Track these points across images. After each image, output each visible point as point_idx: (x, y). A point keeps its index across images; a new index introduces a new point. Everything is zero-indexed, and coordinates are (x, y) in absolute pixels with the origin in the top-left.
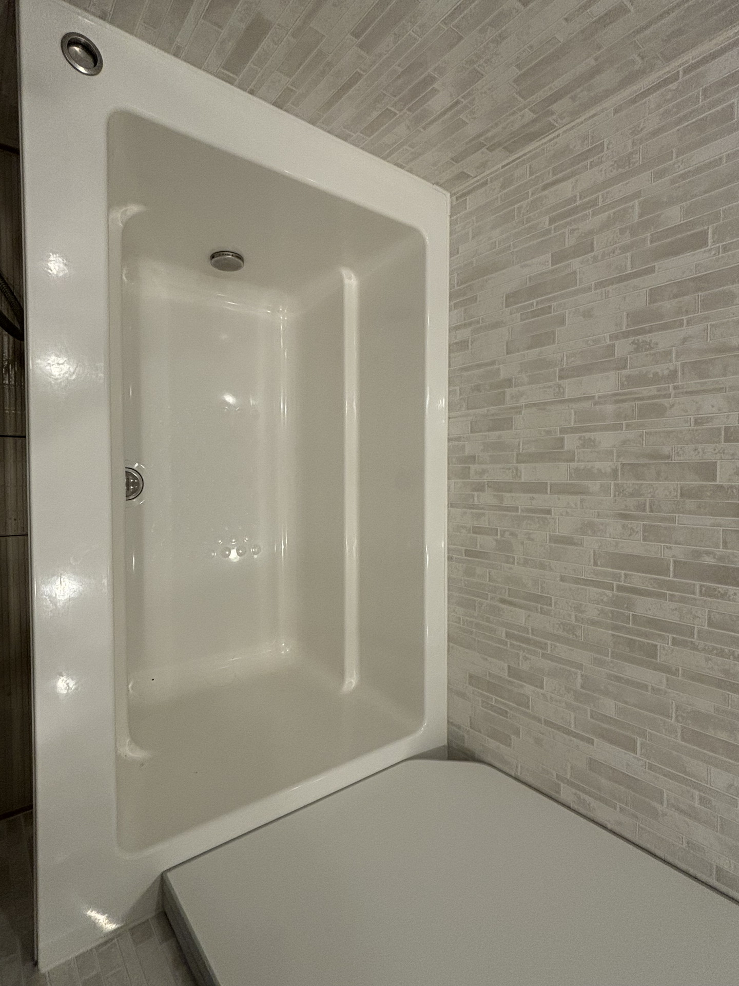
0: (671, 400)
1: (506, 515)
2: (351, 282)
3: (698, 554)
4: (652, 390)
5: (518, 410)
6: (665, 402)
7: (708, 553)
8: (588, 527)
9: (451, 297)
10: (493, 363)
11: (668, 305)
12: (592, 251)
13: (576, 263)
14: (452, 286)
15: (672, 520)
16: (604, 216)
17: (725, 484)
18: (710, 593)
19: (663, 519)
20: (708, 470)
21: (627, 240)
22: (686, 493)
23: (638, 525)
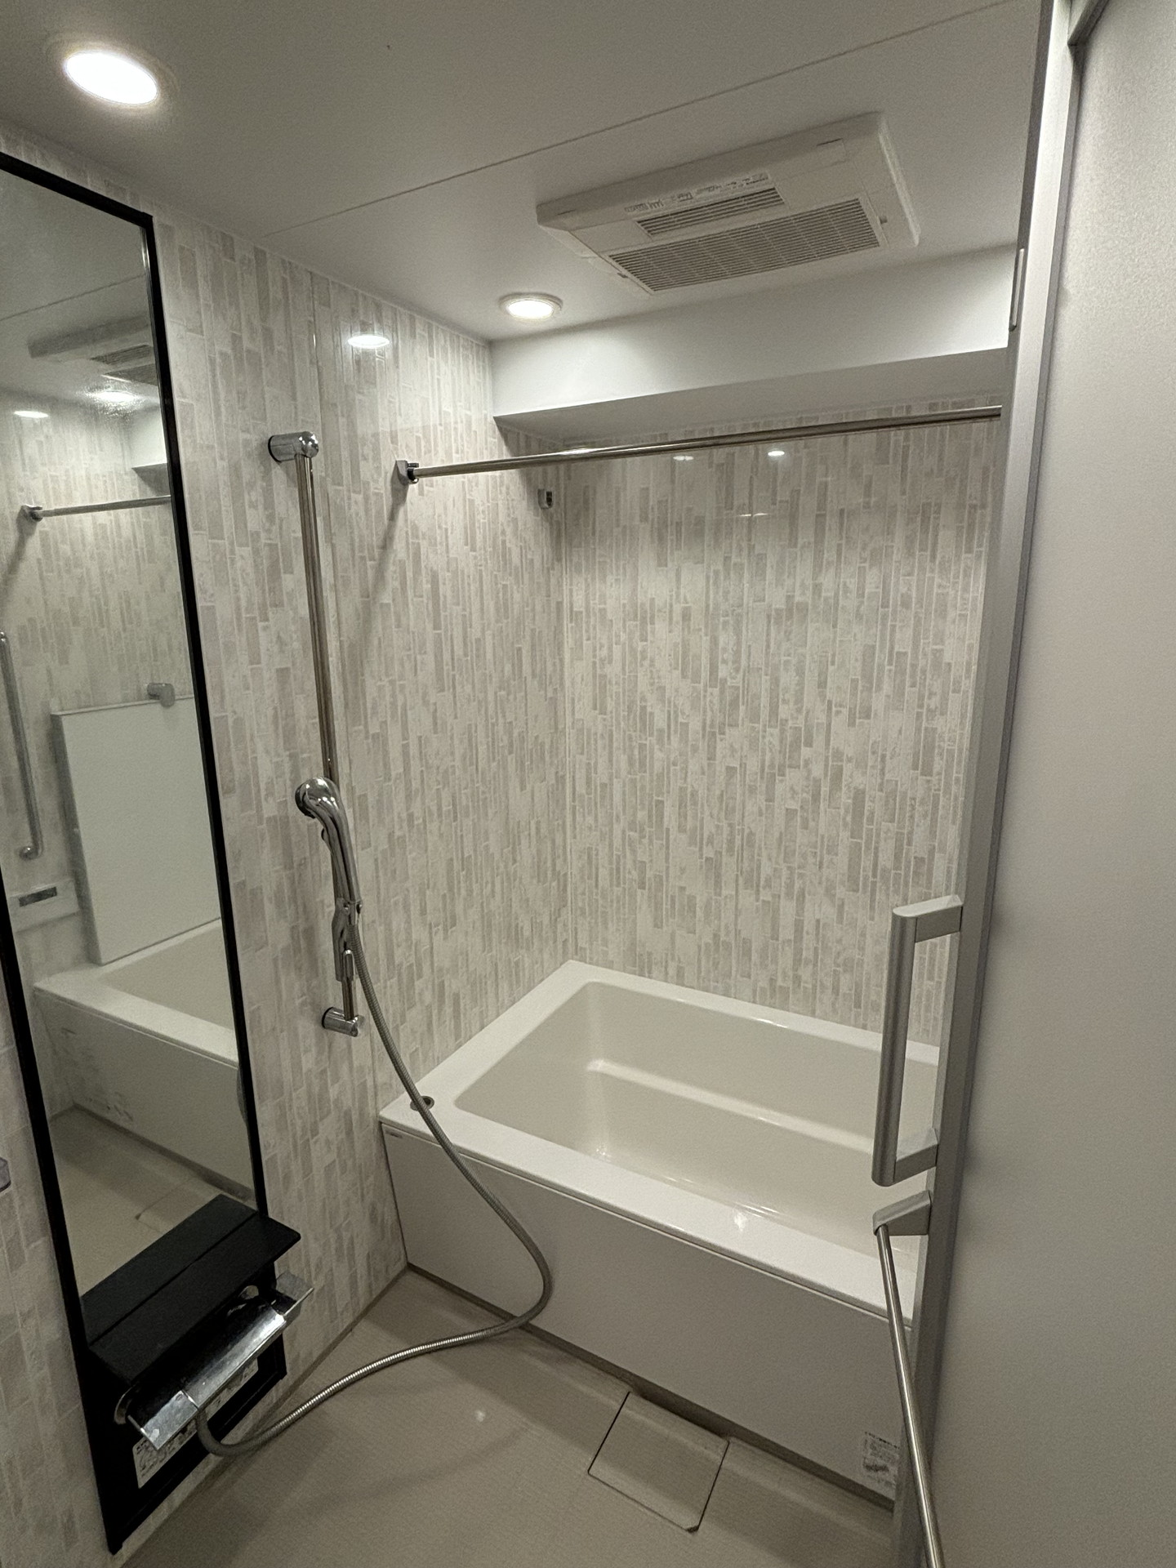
0: (746, 827)
1: (822, 960)
2: (600, 1065)
3: (845, 825)
4: (738, 838)
5: (738, 933)
6: (747, 831)
7: (844, 819)
8: (830, 892)
9: (641, 975)
10: (699, 947)
11: (689, 825)
12: (644, 862)
13: (649, 874)
14: (634, 973)
15: (823, 837)
16: (628, 854)
17: (799, 804)
18: (871, 820)
19: (822, 842)
20: (790, 814)
21: (645, 841)
22: (805, 826)
23: (826, 858)
